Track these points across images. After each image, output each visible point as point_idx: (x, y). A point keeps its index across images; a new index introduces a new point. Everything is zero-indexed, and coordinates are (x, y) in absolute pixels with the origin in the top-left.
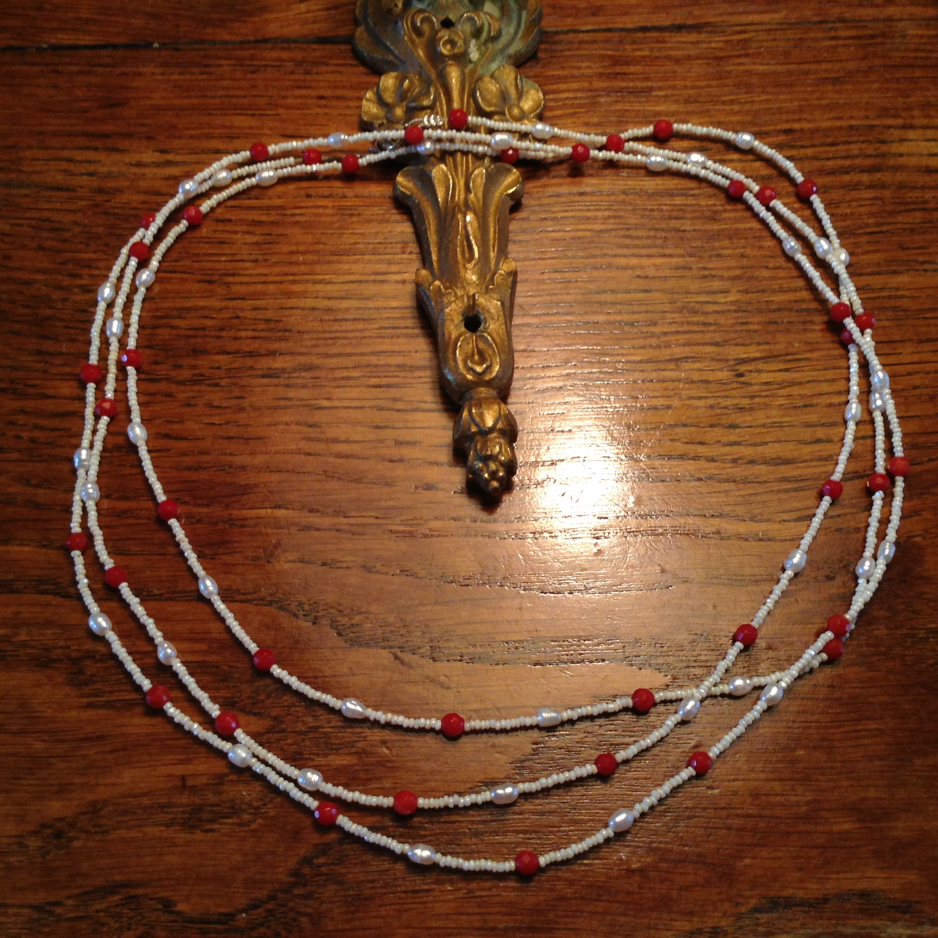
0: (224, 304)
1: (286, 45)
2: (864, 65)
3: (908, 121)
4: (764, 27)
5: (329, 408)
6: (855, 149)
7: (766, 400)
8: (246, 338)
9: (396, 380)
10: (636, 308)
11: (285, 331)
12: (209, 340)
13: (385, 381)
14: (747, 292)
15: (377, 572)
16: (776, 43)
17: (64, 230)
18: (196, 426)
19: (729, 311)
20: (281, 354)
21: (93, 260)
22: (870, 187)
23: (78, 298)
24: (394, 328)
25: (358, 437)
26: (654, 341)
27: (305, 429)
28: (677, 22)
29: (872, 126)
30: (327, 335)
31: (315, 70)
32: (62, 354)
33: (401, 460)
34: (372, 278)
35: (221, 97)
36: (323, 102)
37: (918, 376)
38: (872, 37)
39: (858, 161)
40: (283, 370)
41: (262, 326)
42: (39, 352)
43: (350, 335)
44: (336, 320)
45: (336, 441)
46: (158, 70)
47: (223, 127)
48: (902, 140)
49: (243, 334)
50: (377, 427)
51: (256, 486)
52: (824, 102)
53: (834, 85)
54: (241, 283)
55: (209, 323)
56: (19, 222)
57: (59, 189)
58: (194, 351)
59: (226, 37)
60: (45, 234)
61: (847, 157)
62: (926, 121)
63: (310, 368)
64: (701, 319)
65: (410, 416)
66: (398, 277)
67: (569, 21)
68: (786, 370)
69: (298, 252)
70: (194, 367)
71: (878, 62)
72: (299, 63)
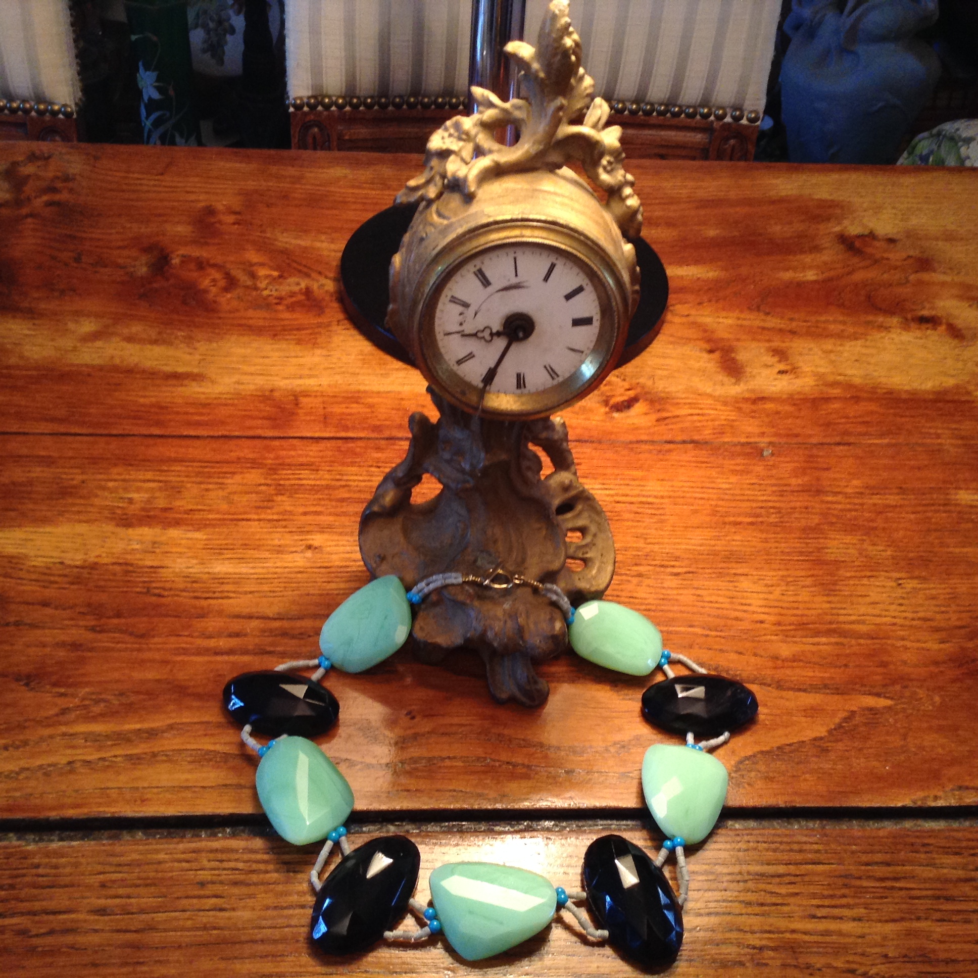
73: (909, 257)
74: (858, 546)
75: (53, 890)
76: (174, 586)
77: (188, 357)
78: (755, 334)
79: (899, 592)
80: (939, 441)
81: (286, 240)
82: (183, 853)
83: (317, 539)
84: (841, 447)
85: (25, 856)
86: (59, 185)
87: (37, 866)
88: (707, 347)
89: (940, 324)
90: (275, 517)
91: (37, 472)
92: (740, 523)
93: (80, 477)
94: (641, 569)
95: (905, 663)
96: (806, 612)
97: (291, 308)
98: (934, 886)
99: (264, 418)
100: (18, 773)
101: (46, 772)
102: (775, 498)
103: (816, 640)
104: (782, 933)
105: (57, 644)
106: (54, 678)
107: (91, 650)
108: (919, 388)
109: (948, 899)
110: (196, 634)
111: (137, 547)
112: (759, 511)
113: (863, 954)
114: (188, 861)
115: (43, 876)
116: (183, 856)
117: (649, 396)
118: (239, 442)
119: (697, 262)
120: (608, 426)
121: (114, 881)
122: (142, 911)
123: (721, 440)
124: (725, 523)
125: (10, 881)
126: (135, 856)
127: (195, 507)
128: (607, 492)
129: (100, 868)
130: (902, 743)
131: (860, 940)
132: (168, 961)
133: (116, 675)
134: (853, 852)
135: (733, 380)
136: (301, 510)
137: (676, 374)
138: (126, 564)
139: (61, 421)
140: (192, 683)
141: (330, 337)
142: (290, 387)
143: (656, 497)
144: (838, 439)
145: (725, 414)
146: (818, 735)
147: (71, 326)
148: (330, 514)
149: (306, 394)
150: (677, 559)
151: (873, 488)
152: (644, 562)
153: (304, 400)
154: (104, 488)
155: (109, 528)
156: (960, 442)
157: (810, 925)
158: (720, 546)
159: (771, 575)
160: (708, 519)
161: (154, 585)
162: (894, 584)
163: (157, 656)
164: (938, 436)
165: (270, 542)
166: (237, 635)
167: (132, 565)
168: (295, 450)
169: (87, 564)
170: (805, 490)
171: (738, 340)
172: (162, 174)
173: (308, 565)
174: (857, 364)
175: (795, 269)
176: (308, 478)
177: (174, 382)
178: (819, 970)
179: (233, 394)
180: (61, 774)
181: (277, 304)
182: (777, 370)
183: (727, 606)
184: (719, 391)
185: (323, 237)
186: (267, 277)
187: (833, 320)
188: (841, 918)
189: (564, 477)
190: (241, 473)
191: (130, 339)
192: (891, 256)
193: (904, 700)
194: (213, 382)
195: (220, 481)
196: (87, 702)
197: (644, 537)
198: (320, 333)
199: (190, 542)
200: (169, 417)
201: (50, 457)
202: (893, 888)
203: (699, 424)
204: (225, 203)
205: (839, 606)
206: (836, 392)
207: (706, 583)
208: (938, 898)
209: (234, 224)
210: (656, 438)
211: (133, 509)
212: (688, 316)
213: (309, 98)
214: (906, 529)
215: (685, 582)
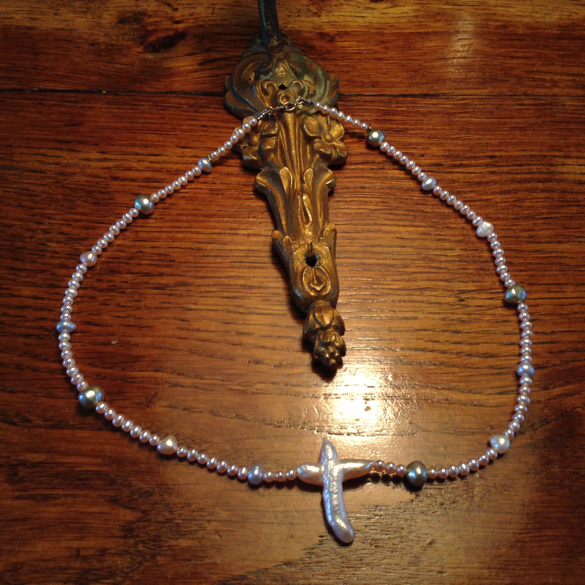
0: (133, 243)
1: (183, 96)
2: (540, 121)
3: (568, 153)
4: (477, 97)
5: (196, 310)
6: (534, 168)
7: (479, 316)
8: (145, 265)
9: (240, 294)
10: (396, 257)
11: (171, 261)
12: (121, 265)
13: (233, 294)
14: (466, 250)
15: (220, 416)
16: (485, 106)
17: (35, 196)
18: (108, 318)
19: (454, 261)
20: (167, 275)
21: (52, 214)
22: (544, 191)
23: (41, 236)
24: (240, 262)
25: (213, 329)
26: (406, 277)
27: (179, 322)
28: (424, 92)
29: (545, 156)
30: (198, 265)
31: (201, 110)
32: (26, 270)
33: (240, 344)
34: (228, 231)
35: (142, 123)
36: (205, 129)
37: (576, 306)
38: (543, 105)
39: (536, 176)
40: (167, 286)
41: (156, 258)
42: (12, 268)
43: (211, 265)
44: (204, 256)
45: (198, 330)
46: (104, 106)
47: (142, 140)
48: (563, 165)
49: (144, 262)
50: (226, 323)
51: (144, 357)
52: (515, 141)
53: (521, 131)
54: (145, 232)
55: (122, 254)
56: (8, 190)
57: (37, 172)
58: (111, 271)
59: (148, 90)
60: (24, 198)
61: (529, 173)
62: (578, 154)
63: (185, 284)
64: (437, 265)
65: (247, 317)
66: (245, 232)
67: (358, 89)
68: (491, 299)
69: (182, 215)
70: (111, 281)
71: (548, 119)
72: (191, 106)
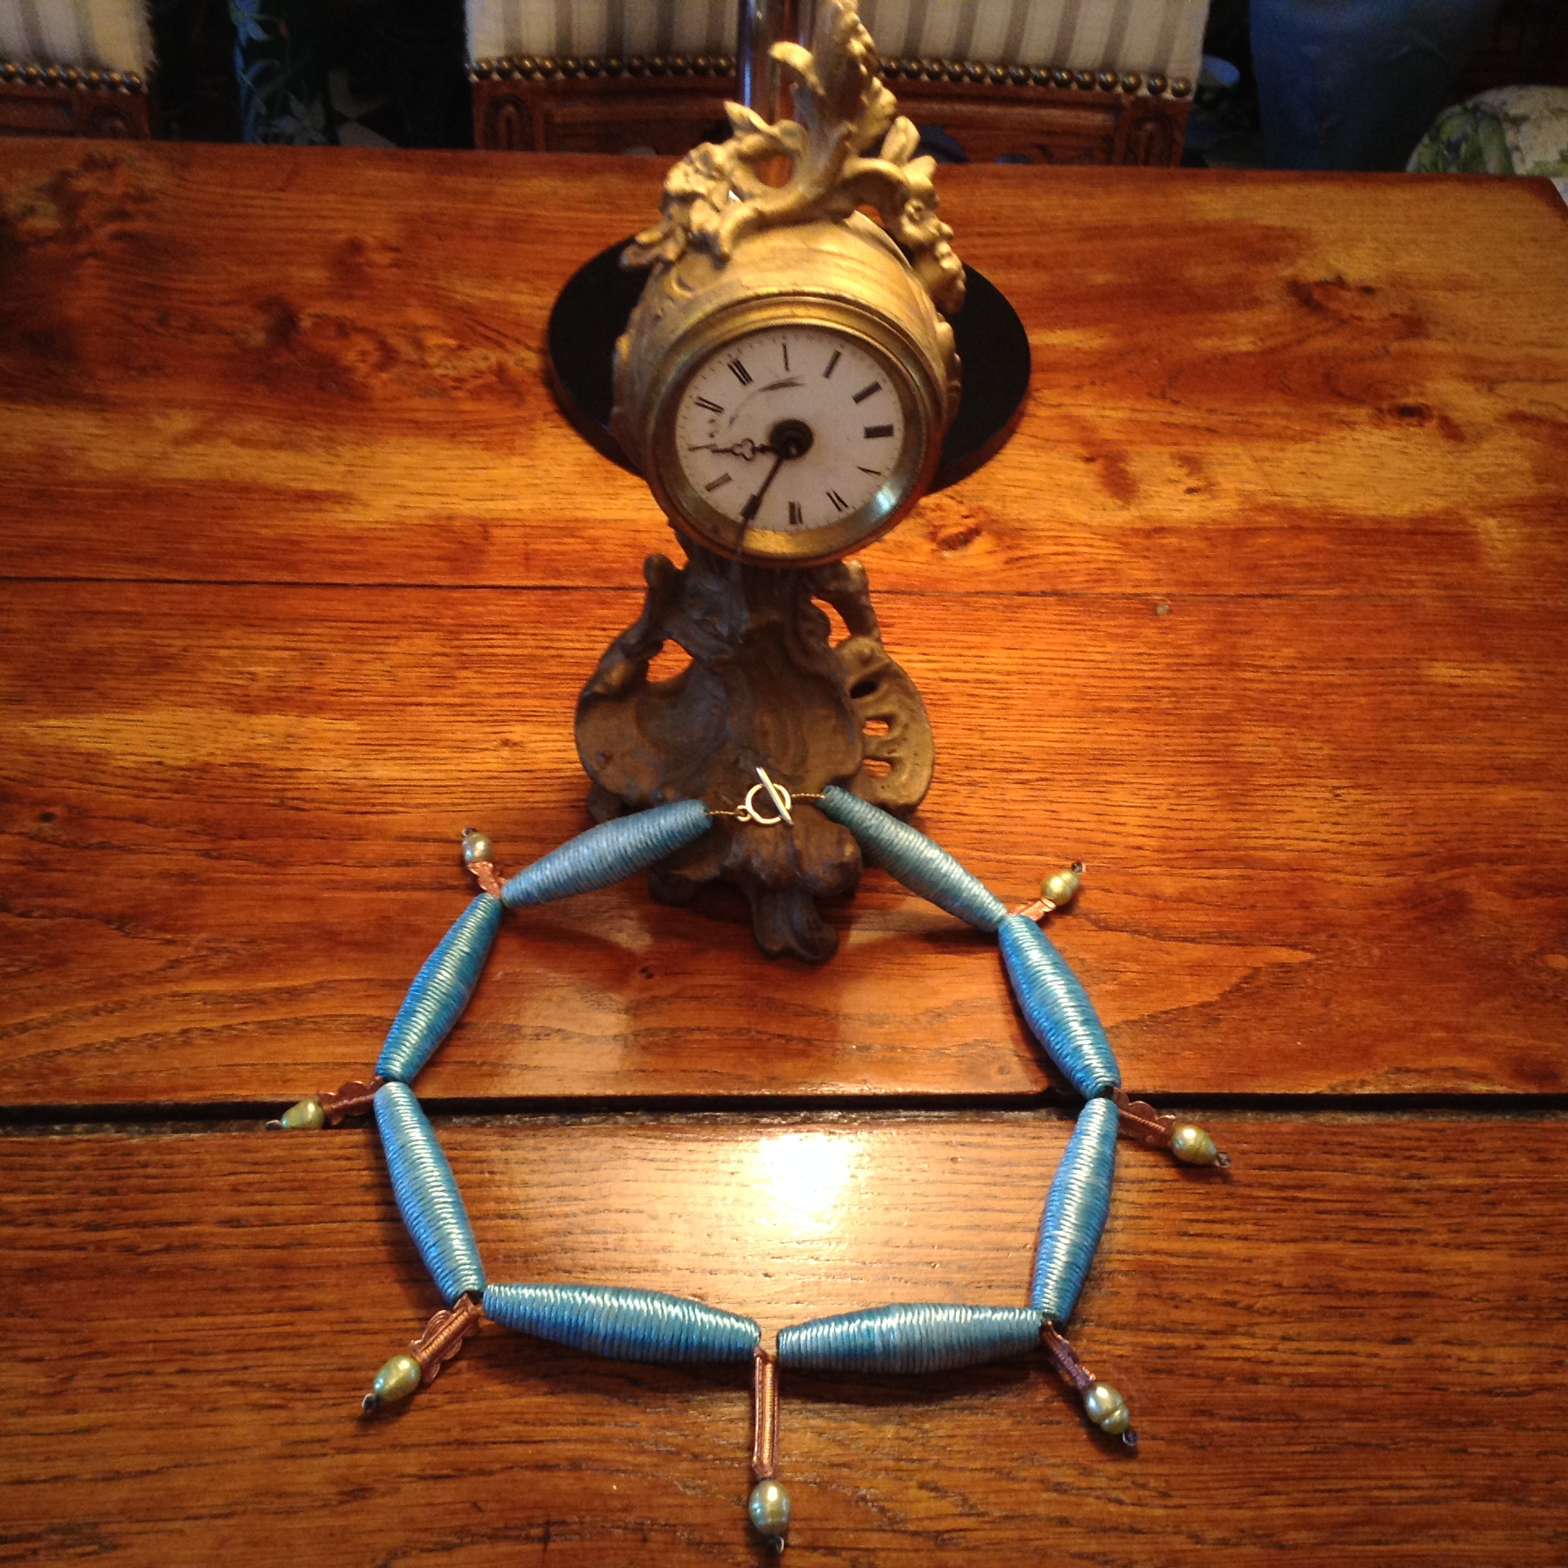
0: (982, 742)
1: (996, 596)
2: (1399, 623)
3: (1433, 656)
4: (1326, 598)
6: (1398, 671)
7: (1357, 810)
8: (1000, 762)
12: (976, 762)
16: (1335, 608)
19: (1325, 760)
28: (1265, 593)
29: (1408, 659)
31: (1019, 611)
35: (957, 624)
38: (1401, 606)
39: (1401, 678)
46: (911, 607)
47: (961, 641)
48: (1430, 667)
52: (1373, 643)
73: (1394, 315)
74: (1282, 743)
75: (168, 1195)
76: (317, 796)
77: (327, 468)
78: (1157, 433)
79: (1337, 805)
80: (1413, 591)
81: (468, 290)
82: (342, 1148)
83: (517, 732)
84: (1270, 601)
85: (129, 1152)
86: (130, 207)
87: (146, 1165)
88: (1085, 452)
89: (1431, 417)
90: (458, 700)
91: (121, 635)
92: (1115, 711)
93: (179, 643)
94: (975, 774)
95: (1335, 903)
96: (1204, 834)
97: (476, 395)
98: (1351, 1197)
99: (439, 559)
100: (113, 1045)
101: (153, 1044)
102: (1169, 675)
103: (1213, 872)
104: (1140, 1253)
105: (160, 874)
106: (158, 920)
107: (208, 882)
108: (1391, 513)
109: (1369, 1214)
110: (351, 862)
111: (263, 741)
112: (1144, 693)
113: (1248, 1283)
114: (348, 1159)
115: (154, 1177)
116: (342, 1152)
117: (994, 527)
118: (406, 592)
119: (1076, 323)
120: (935, 570)
121: (249, 1184)
122: (288, 1222)
123: (1098, 591)
124: (1096, 710)
125: (108, 1184)
126: (276, 1152)
127: (343, 686)
128: (930, 666)
129: (229, 1167)
130: (1322, 1011)
131: (1245, 1265)
132: (323, 1285)
133: (242, 917)
134: (1243, 1152)
135: (1120, 503)
136: (495, 690)
137: (1037, 494)
138: (252, 765)
139: (151, 561)
140: (344, 928)
141: (532, 438)
142: (475, 514)
143: (999, 673)
144: (1265, 590)
145: (1105, 553)
146: (1206, 999)
147: (159, 422)
148: (535, 697)
149: (500, 523)
150: (1026, 760)
151: (1311, 659)
152: (979, 765)
153: (495, 532)
154: (213, 659)
155: (224, 714)
156: (1442, 593)
157: (1178, 1245)
158: (1087, 742)
159: (1158, 783)
160: (1072, 703)
161: (290, 794)
162: (1327, 795)
163: (298, 891)
164: (1411, 583)
165: (450, 735)
166: (407, 863)
167: (257, 766)
168: (484, 605)
169: (194, 765)
170: (1214, 662)
171: (1131, 442)
172: (282, 190)
173: (505, 767)
174: (1302, 479)
175: (1221, 335)
176: (504, 646)
177: (310, 506)
178: (1188, 1301)
179: (396, 523)
180: (172, 1047)
181: (455, 388)
182: (1184, 487)
183: (1092, 826)
184: (1099, 519)
185: (521, 286)
186: (439, 347)
187: (1272, 411)
188: (1220, 1236)
189: (864, 644)
190: (409, 638)
191: (244, 442)
192: (1365, 314)
193: (1330, 953)
194: (365, 505)
195: (376, 649)
196: (204, 953)
197: (980, 730)
198: (519, 433)
199: (338, 735)
200: (304, 556)
201: (137, 614)
202: (1294, 1199)
203: (1065, 568)
204: (376, 234)
205: (1248, 825)
206: (1267, 519)
207: (1064, 794)
208: (1356, 1212)
209: (390, 266)
210: (1004, 587)
211: (256, 688)
212: (1059, 406)
213: (499, 60)
214: (1353, 718)
215: (1036, 793)
